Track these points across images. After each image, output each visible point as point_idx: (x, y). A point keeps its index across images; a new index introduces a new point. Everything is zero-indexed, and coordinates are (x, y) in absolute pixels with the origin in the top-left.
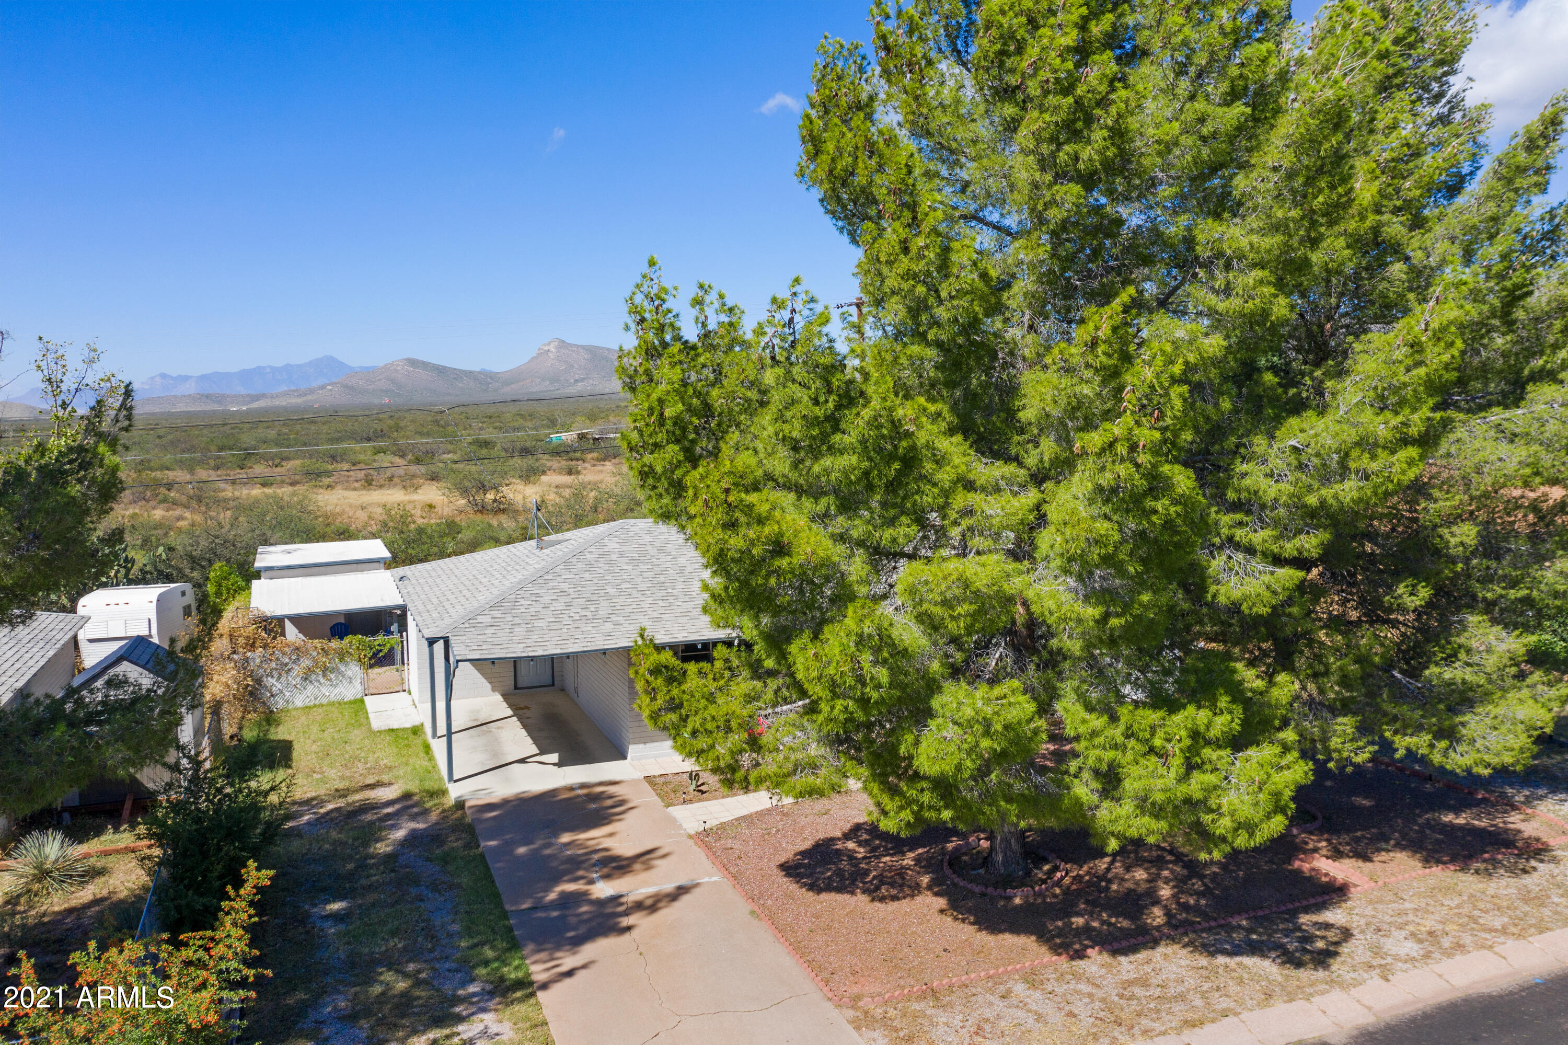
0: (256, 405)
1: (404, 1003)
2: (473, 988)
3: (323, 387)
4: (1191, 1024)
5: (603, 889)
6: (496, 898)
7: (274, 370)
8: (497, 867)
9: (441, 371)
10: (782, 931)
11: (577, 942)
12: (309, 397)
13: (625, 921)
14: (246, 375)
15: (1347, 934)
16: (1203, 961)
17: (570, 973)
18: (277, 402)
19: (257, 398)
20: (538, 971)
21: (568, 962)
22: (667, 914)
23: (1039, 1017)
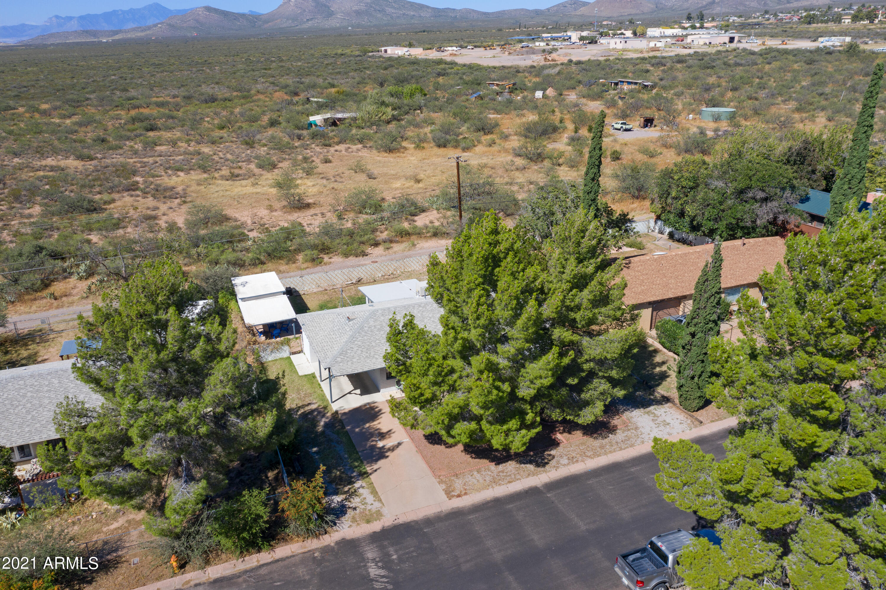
0: (117, 37)
1: (340, 478)
2: (355, 474)
3: (155, 25)
4: (509, 482)
5: (380, 444)
6: (354, 446)
7: (124, 12)
8: (352, 435)
9: (225, 14)
10: (424, 457)
11: (377, 461)
12: (148, 32)
13: (387, 454)
14: (108, 16)
15: (554, 457)
16: (518, 466)
17: (376, 471)
18: (129, 36)
19: (116, 33)
20: (368, 469)
21: (375, 467)
22: (397, 452)
23: (478, 481)
